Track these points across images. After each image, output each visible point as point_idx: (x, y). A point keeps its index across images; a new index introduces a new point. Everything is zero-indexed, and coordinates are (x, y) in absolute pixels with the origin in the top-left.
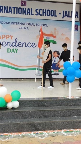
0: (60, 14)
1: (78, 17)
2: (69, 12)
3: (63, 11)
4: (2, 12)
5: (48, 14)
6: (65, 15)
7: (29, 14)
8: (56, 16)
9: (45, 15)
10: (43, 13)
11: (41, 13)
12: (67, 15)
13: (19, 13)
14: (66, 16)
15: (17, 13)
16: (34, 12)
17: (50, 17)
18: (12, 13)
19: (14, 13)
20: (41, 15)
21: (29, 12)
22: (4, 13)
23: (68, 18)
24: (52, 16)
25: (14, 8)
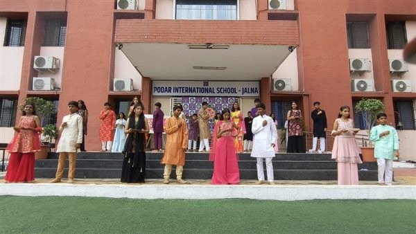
0: (240, 91)
1: (258, 93)
2: (248, 88)
3: (243, 88)
4: (187, 92)
5: (229, 92)
6: (245, 92)
7: (210, 92)
8: (237, 93)
9: (226, 93)
10: (224, 91)
11: (222, 91)
12: (247, 92)
13: (202, 92)
15: (200, 92)
16: (215, 91)
17: (230, 95)
18: (195, 92)
19: (198, 92)
20: (222, 93)
21: (211, 90)
23: (248, 94)
24: (232, 93)
25: (198, 88)
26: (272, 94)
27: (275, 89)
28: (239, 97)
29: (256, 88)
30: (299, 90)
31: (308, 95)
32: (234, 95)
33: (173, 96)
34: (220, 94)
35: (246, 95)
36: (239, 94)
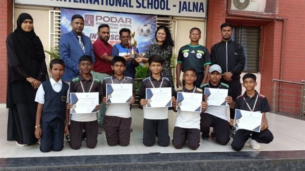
0: (175, 6)
1: (203, 12)
2: (189, 3)
3: (180, 2)
4: (84, 2)
5: (156, 6)
6: (183, 8)
7: (125, 5)
8: (169, 9)
9: (152, 8)
10: (148, 4)
11: (146, 4)
12: (186, 8)
13: (110, 5)
14: (185, 10)
15: (107, 4)
16: (134, 3)
17: (159, 12)
18: (98, 4)
19: (102, 4)
20: (145, 8)
21: (126, 2)
22: (86, 4)
23: (188, 12)
24: (161, 9)
26: (228, 15)
27: (233, 7)
28: (173, 17)
29: (202, 4)
30: (266, 10)
31: (282, 21)
32: (164, 12)
33: (55, 8)
34: (141, 10)
35: (184, 13)
36: (174, 12)
